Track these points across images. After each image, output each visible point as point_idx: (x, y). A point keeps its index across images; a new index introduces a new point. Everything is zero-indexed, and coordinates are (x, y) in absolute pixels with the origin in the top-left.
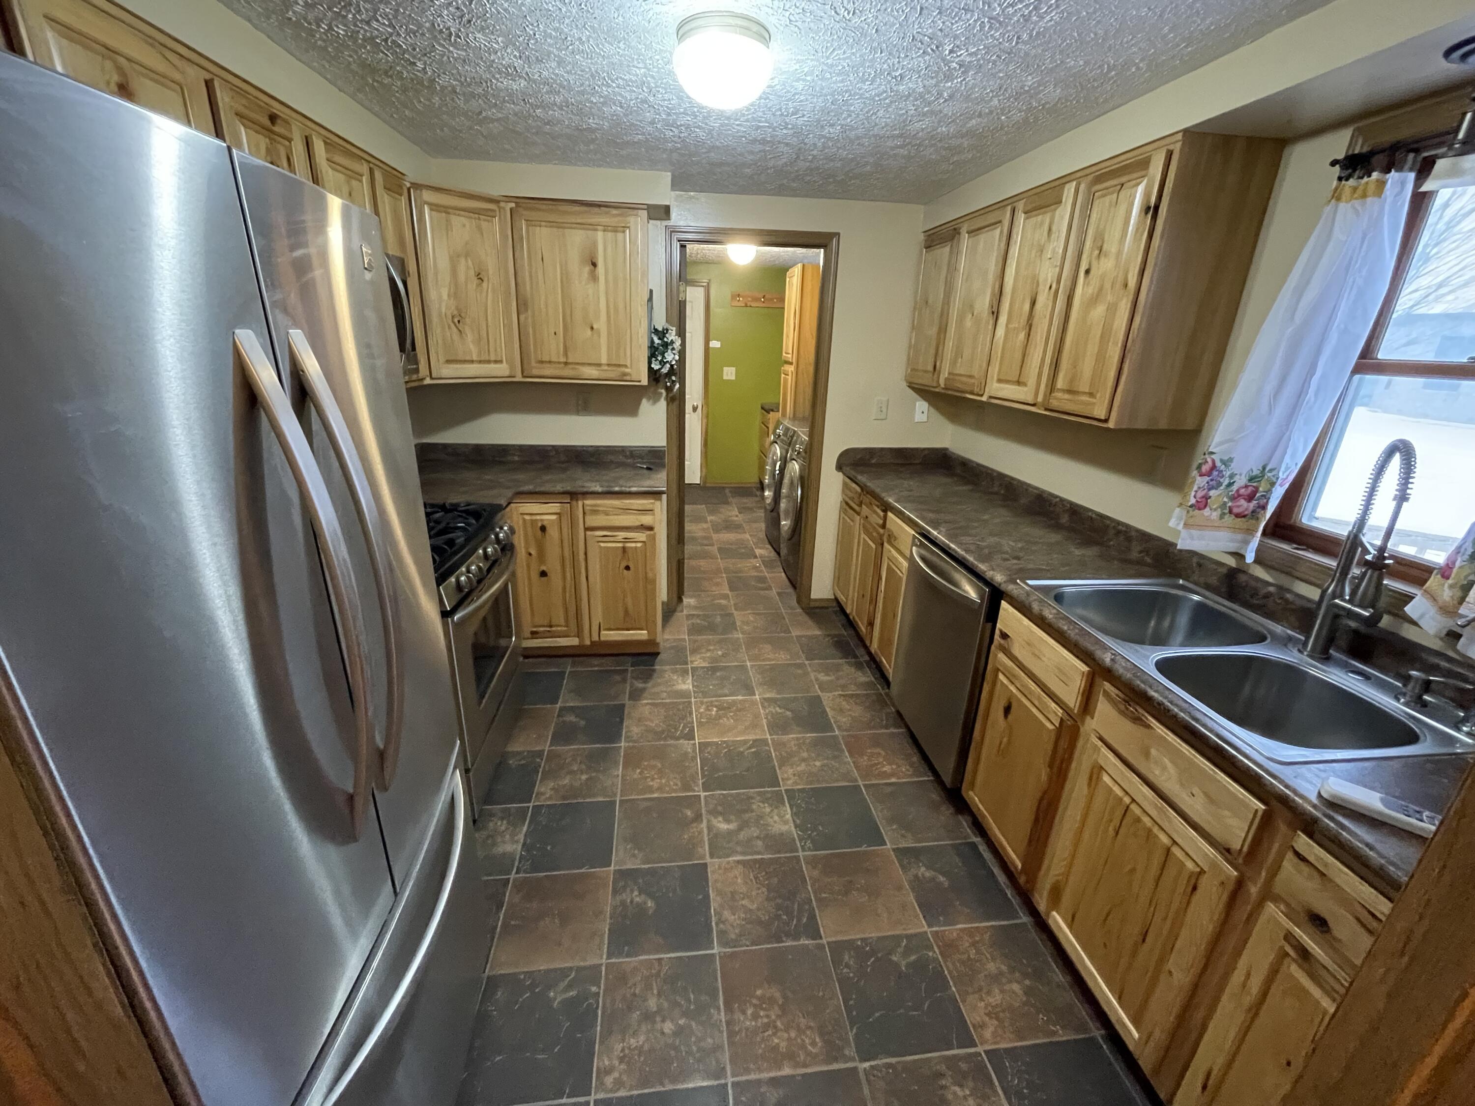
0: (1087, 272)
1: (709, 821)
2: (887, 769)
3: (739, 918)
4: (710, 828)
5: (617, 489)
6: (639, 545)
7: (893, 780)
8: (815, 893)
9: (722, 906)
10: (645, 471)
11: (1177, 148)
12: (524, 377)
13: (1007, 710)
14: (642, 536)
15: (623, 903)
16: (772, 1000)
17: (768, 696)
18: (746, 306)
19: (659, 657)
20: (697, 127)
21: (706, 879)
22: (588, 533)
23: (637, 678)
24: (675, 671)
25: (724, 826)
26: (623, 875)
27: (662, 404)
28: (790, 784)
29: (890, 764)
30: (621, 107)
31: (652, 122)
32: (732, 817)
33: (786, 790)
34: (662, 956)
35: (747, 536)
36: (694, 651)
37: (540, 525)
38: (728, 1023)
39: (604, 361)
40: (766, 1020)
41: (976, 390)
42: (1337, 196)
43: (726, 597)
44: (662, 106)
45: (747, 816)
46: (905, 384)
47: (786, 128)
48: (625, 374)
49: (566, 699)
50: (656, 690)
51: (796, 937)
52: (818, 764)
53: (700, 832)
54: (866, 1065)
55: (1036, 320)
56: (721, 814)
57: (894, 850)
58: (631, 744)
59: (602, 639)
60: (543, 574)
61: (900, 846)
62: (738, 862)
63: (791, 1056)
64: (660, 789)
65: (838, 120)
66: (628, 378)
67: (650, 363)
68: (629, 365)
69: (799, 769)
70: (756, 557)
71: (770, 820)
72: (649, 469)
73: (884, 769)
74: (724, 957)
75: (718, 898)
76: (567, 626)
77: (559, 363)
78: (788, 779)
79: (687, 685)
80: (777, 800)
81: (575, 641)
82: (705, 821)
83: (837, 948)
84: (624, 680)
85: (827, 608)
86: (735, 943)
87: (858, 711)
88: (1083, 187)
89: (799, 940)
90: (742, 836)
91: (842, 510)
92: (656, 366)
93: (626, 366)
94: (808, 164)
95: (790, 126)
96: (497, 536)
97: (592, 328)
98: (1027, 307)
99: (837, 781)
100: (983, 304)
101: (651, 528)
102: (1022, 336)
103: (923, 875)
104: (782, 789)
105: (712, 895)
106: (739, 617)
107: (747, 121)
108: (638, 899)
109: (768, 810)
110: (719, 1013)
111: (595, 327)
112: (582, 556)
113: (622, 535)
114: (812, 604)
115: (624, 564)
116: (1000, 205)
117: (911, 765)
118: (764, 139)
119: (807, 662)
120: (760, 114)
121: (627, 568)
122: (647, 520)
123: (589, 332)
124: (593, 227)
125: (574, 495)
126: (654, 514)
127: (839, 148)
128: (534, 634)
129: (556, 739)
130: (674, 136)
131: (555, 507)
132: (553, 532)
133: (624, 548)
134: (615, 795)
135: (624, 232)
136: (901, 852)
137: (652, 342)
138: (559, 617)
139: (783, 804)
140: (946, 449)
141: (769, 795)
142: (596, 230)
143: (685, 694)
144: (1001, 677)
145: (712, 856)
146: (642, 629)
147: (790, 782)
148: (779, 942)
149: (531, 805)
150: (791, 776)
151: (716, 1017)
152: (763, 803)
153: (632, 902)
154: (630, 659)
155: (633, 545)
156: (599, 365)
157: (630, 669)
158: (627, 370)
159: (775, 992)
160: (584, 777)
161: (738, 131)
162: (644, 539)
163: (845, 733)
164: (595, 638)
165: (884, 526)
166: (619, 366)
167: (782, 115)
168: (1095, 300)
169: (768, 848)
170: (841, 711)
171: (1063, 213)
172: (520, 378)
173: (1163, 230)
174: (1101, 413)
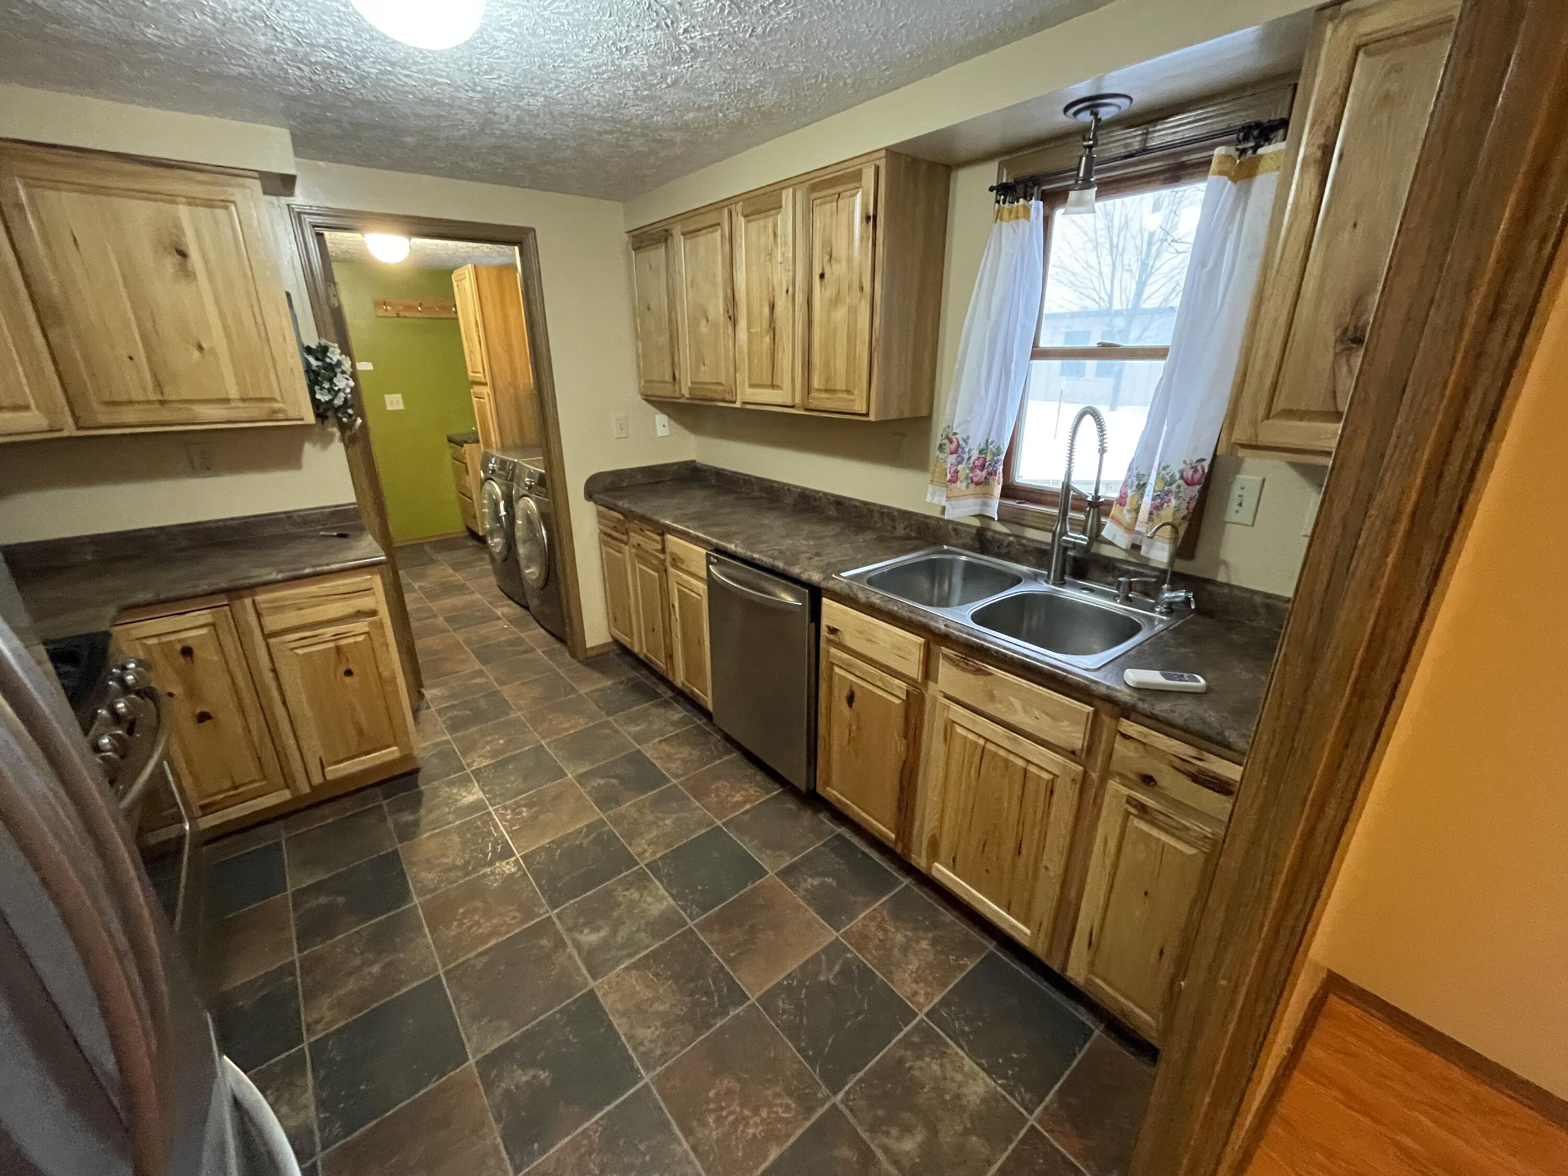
0: (822, 276)
2: (738, 798)
3: (657, 1028)
4: (578, 946)
5: (307, 571)
6: (361, 638)
7: (748, 806)
8: (722, 956)
9: (632, 1027)
10: (339, 540)
11: (882, 164)
12: (79, 428)
13: (851, 699)
14: (362, 626)
15: (507, 1093)
16: (729, 1092)
17: (582, 770)
18: (398, 316)
19: (421, 774)
20: (341, 70)
21: (600, 1007)
22: (272, 641)
23: (400, 810)
24: (451, 784)
26: (490, 1062)
27: (337, 450)
28: (648, 857)
29: (738, 792)
30: (214, 19)
31: (268, 51)
32: (600, 922)
33: (647, 865)
34: (585, 1125)
35: (478, 596)
36: (466, 752)
37: (178, 647)
38: (694, 1149)
39: (234, 393)
40: (731, 1118)
41: (728, 397)
42: (999, 216)
43: (480, 673)
44: (288, 29)
46: (639, 398)
47: (473, 90)
48: (275, 412)
49: (296, 880)
50: (432, 816)
51: (725, 1013)
52: (668, 822)
53: (570, 957)
54: (841, 1095)
55: (779, 324)
56: (585, 925)
57: (777, 874)
58: (428, 896)
59: (329, 777)
60: (203, 717)
61: (781, 868)
62: (627, 969)
63: (771, 1137)
64: (494, 933)
65: (543, 89)
66: (281, 416)
67: (312, 393)
68: (278, 397)
69: (651, 836)
70: (499, 618)
71: (644, 905)
72: (341, 536)
73: (735, 799)
74: (658, 1081)
75: (624, 1020)
76: (265, 777)
77: (148, 402)
79: (473, 794)
80: (641, 881)
81: (286, 795)
83: (768, 1000)
84: (383, 819)
85: (608, 653)
86: (665, 1057)
87: (685, 752)
88: (799, 195)
89: (728, 1014)
91: (603, 543)
92: (323, 397)
93: (273, 400)
94: (494, 140)
95: (479, 88)
96: (122, 681)
97: (200, 348)
98: (766, 310)
99: (695, 831)
100: (717, 308)
101: (373, 613)
102: (767, 339)
103: (812, 886)
104: (642, 865)
106: (507, 692)
107: (420, 72)
108: (524, 1079)
109: (636, 895)
110: (680, 1143)
111: (204, 345)
112: (269, 676)
113: (331, 631)
114: (590, 654)
115: (343, 669)
116: (717, 206)
117: (758, 784)
118: (439, 100)
119: (611, 719)
120: (441, 66)
121: (349, 673)
122: (366, 603)
123: (196, 354)
124: (171, 199)
125: (234, 592)
126: (374, 594)
127: (537, 125)
128: (207, 809)
129: (304, 938)
130: (302, 78)
131: (204, 616)
132: (208, 655)
133: (338, 650)
134: (435, 969)
135: (226, 208)
136: (785, 874)
137: (308, 364)
138: (247, 769)
139: (651, 882)
140: (694, 461)
142: (176, 203)
143: (476, 807)
144: (837, 670)
145: (595, 978)
146: (388, 747)
147: (647, 855)
148: (708, 1029)
149: (305, 1045)
151: (679, 1150)
153: (517, 1087)
154: (378, 791)
155: (351, 640)
156: (227, 400)
157: (385, 803)
158: (276, 406)
159: (727, 1083)
160: (376, 969)
161: (406, 84)
162: (367, 629)
163: (683, 779)
164: (317, 780)
165: (663, 551)
166: (262, 400)
167: (471, 71)
168: (835, 302)
169: (656, 935)
170: (669, 757)
171: (785, 220)
172: (70, 430)
173: (884, 239)
174: (860, 407)
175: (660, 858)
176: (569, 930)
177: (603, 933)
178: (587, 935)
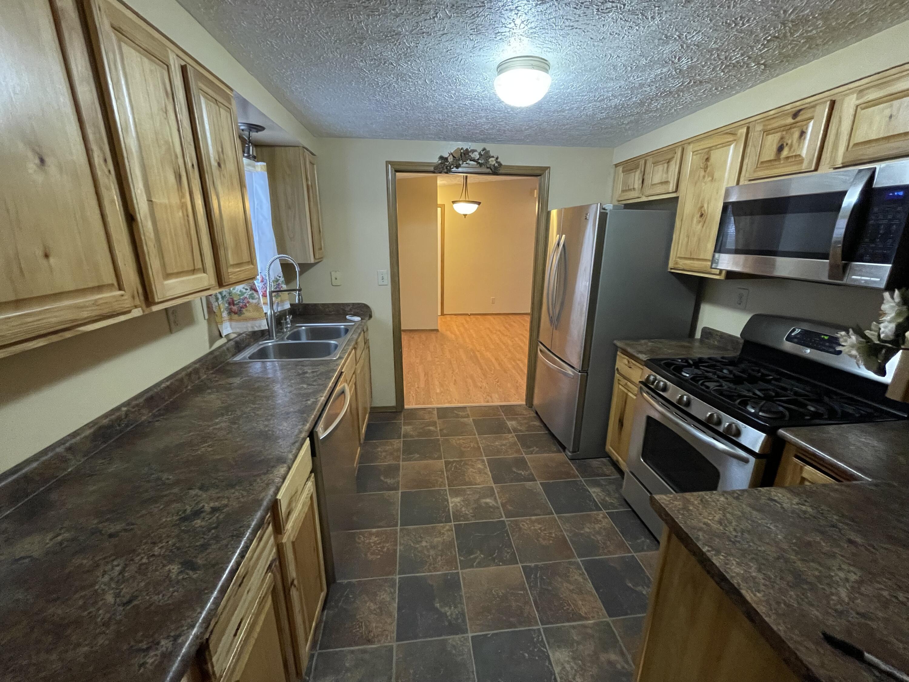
1: (497, 503)
4: (495, 499)
25: (488, 500)
28: (448, 526)
32: (484, 505)
45: (476, 506)
52: (424, 544)
53: (500, 498)
56: (490, 507)
69: (439, 539)
71: (462, 503)
78: (448, 530)
80: (458, 516)
82: (499, 503)
90: (477, 496)
105: (489, 473)
109: (463, 509)
139: (453, 513)
141: (462, 519)
147: (447, 527)
150: (446, 533)
152: (466, 514)
175: (442, 522)
176: (498, 508)
177: (484, 500)
178: (491, 503)
